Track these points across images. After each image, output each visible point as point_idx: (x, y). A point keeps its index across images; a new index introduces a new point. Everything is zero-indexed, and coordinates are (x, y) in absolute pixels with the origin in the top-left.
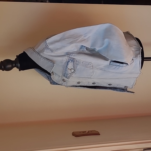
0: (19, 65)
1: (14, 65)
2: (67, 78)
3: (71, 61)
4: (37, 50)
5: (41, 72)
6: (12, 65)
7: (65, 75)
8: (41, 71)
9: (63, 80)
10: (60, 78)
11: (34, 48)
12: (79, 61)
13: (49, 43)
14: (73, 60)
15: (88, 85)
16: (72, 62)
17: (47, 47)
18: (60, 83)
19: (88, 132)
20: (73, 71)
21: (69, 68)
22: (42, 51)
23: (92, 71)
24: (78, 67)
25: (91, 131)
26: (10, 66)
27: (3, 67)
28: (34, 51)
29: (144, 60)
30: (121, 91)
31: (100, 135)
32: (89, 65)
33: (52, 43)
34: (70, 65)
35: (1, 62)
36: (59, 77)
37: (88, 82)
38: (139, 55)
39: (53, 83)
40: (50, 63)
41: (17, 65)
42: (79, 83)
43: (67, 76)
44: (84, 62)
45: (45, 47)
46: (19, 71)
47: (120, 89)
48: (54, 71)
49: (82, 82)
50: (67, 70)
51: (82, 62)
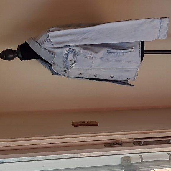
0: (20, 55)
1: (16, 55)
2: (68, 69)
3: (70, 52)
4: (38, 41)
5: (43, 63)
6: (14, 55)
7: (66, 66)
8: (43, 61)
9: (65, 71)
10: (62, 69)
11: (36, 39)
12: (79, 52)
13: (51, 36)
14: (73, 51)
15: (90, 77)
16: (72, 53)
17: (48, 40)
18: (62, 74)
19: (87, 122)
20: (73, 62)
21: (69, 59)
22: (43, 42)
23: (92, 61)
24: (78, 58)
25: (90, 122)
26: (11, 56)
27: (5, 57)
28: (36, 42)
29: (145, 53)
30: (121, 84)
31: (98, 125)
32: (89, 56)
33: (54, 37)
34: (70, 57)
35: (3, 51)
36: (60, 68)
37: (90, 74)
38: (139, 45)
39: (54, 73)
40: (51, 55)
41: (18, 55)
42: (80, 74)
43: (68, 67)
44: (83, 53)
45: (46, 40)
46: (21, 61)
47: (120, 82)
48: (55, 62)
49: (83, 74)
50: (67, 61)
51: (81, 53)
